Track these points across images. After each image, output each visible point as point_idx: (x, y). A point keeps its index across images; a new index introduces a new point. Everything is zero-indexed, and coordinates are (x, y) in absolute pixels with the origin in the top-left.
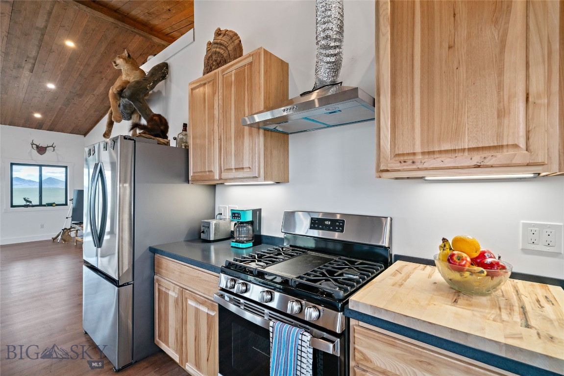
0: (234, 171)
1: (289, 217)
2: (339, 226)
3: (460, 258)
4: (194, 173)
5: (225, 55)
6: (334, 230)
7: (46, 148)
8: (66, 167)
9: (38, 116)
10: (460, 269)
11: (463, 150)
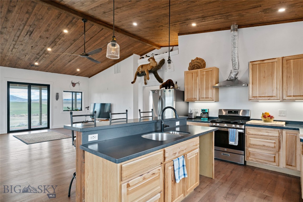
0: (205, 98)
1: (220, 111)
2: (237, 112)
3: (266, 116)
4: (187, 98)
5: (200, 66)
6: (235, 113)
7: (76, 84)
8: (82, 93)
9: (78, 70)
10: (266, 118)
11: (266, 96)
